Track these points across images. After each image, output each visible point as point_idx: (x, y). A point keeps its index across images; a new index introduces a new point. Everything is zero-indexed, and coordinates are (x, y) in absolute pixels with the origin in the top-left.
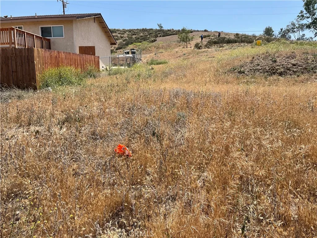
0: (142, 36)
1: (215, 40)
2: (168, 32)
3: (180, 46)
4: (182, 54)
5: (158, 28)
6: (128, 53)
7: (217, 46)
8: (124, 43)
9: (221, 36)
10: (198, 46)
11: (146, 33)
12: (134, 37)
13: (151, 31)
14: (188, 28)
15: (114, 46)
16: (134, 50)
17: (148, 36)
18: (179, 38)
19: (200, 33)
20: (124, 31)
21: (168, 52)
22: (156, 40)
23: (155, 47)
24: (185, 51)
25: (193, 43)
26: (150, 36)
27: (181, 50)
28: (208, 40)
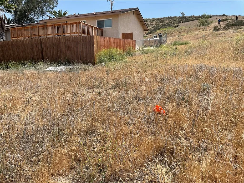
0: (167, 23)
1: (233, 22)
2: (189, 19)
3: (200, 29)
4: (201, 36)
5: (181, 16)
6: (156, 37)
7: (235, 28)
8: (153, 29)
9: (238, 20)
10: (216, 29)
11: (171, 20)
12: (161, 24)
13: (175, 18)
14: (208, 14)
15: (145, 32)
16: (161, 34)
17: (173, 23)
18: (199, 22)
19: (218, 17)
20: (153, 20)
21: (190, 34)
22: (179, 25)
23: (178, 31)
24: (205, 33)
25: (212, 26)
26: (174, 22)
27: (201, 33)
28: (226, 23)
